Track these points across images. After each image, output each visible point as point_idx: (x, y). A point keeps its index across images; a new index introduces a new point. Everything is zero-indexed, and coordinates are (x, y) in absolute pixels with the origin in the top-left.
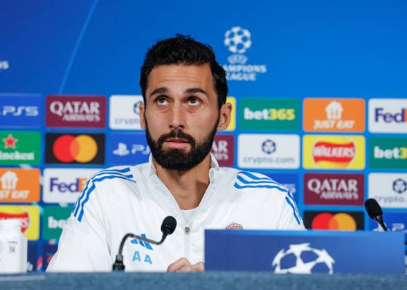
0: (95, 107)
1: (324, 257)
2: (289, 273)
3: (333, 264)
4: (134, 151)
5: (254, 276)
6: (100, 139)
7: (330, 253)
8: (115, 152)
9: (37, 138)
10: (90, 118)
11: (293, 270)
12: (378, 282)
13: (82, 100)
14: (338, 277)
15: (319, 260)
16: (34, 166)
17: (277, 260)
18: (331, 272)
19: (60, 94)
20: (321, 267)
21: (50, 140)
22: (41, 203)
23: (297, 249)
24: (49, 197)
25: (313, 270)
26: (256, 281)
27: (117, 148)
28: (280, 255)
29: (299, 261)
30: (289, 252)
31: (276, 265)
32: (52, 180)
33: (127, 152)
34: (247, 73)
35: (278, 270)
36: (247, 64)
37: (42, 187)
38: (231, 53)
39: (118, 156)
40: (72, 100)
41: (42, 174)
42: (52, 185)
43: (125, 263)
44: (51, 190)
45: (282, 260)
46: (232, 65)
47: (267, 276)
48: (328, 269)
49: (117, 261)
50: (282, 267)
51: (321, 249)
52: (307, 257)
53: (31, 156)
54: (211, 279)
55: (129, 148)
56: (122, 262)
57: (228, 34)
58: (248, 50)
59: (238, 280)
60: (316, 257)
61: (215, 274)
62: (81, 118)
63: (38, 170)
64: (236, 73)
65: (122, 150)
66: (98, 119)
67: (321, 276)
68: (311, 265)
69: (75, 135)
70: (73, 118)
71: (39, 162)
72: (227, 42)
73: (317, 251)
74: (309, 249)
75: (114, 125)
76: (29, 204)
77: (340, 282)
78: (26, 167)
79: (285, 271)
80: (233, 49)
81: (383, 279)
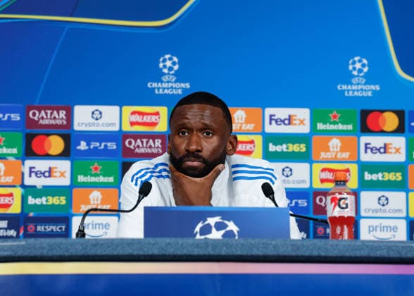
0: (63, 114)
1: (232, 226)
2: (206, 238)
3: (238, 232)
4: (92, 147)
5: (180, 241)
6: (67, 138)
7: (236, 224)
8: (78, 148)
9: (19, 137)
10: (59, 122)
11: (209, 236)
12: (270, 244)
13: (53, 109)
14: (242, 241)
15: (228, 229)
16: (17, 158)
17: (198, 229)
18: (237, 237)
19: (36, 105)
20: (229, 234)
21: (29, 139)
22: (23, 186)
23: (212, 221)
24: (29, 181)
25: (224, 236)
26: (182, 245)
27: (79, 145)
28: (200, 225)
29: (214, 230)
30: (206, 223)
31: (197, 233)
32: (31, 168)
33: (87, 148)
34: (176, 88)
35: (198, 237)
36: (176, 82)
37: (23, 174)
38: (164, 74)
39: (80, 150)
40: (45, 108)
41: (23, 164)
42: (31, 172)
43: (86, 231)
44: (30, 176)
45: (201, 229)
46: (165, 83)
47: (190, 241)
48: (234, 235)
49: (79, 230)
50: (201, 235)
51: (229, 221)
52: (219, 226)
53: (15, 151)
54: (149, 244)
55: (88, 145)
56: (83, 231)
57: (161, 59)
58: (176, 71)
59: (169, 244)
60: (227, 226)
61: (152, 240)
62: (53, 122)
63: (20, 161)
64: (168, 89)
65: (83, 146)
66: (65, 123)
67: (230, 240)
68: (222, 232)
69: (48, 135)
70: (46, 122)
71: (21, 155)
72: (161, 65)
73: (227, 222)
74: (221, 221)
75: (77, 127)
76: (14, 186)
77: (242, 245)
78: (11, 159)
79: (203, 237)
80: (166, 71)
81: (274, 242)
